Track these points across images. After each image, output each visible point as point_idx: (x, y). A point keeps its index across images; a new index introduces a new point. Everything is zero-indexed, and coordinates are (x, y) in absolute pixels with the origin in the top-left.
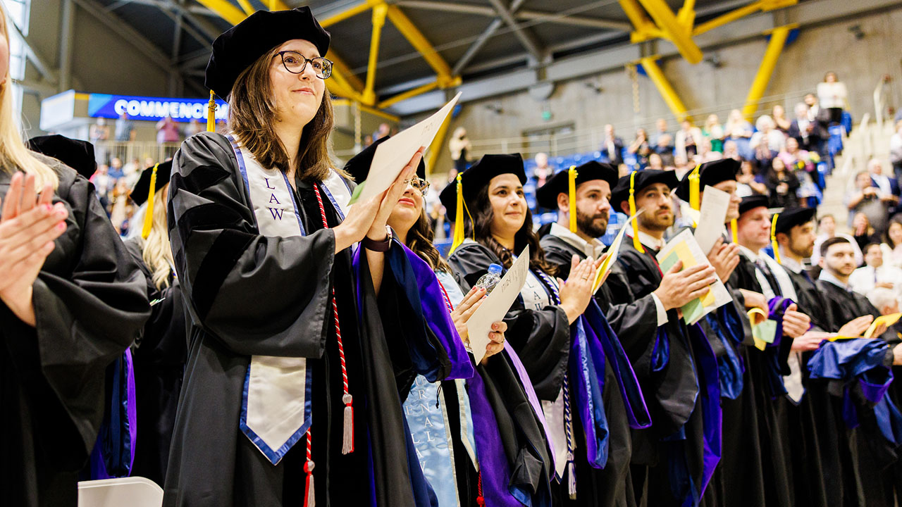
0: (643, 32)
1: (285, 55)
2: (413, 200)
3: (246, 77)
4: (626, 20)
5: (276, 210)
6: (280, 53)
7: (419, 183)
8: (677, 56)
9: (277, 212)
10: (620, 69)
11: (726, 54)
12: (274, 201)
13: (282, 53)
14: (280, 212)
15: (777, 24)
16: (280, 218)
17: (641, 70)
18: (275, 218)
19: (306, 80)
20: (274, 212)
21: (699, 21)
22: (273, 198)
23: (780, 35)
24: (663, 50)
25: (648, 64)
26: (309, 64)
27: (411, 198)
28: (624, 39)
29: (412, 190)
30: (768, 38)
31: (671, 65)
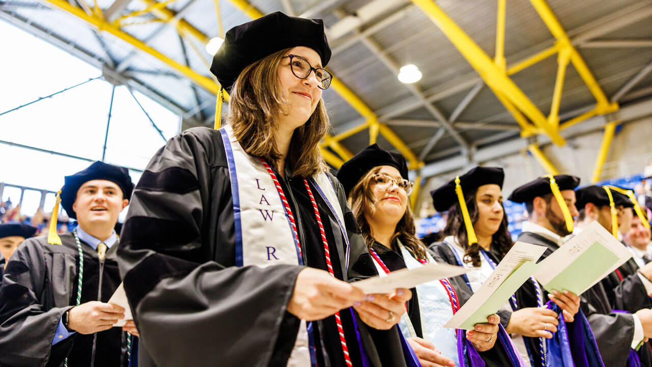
0: (527, 131)
1: (294, 59)
2: (399, 198)
3: (253, 69)
4: (516, 124)
5: (266, 211)
6: (290, 56)
7: (403, 183)
8: (549, 144)
9: (268, 214)
10: (516, 153)
11: (580, 141)
12: (264, 203)
13: (292, 57)
14: (270, 213)
15: (608, 121)
16: (271, 219)
17: (529, 153)
18: (265, 219)
19: (308, 86)
20: (265, 213)
21: (562, 122)
22: (263, 199)
23: (610, 128)
24: (542, 140)
25: (534, 149)
26: (313, 72)
27: (396, 196)
28: (517, 136)
29: (397, 189)
30: (602, 130)
31: (548, 149)
